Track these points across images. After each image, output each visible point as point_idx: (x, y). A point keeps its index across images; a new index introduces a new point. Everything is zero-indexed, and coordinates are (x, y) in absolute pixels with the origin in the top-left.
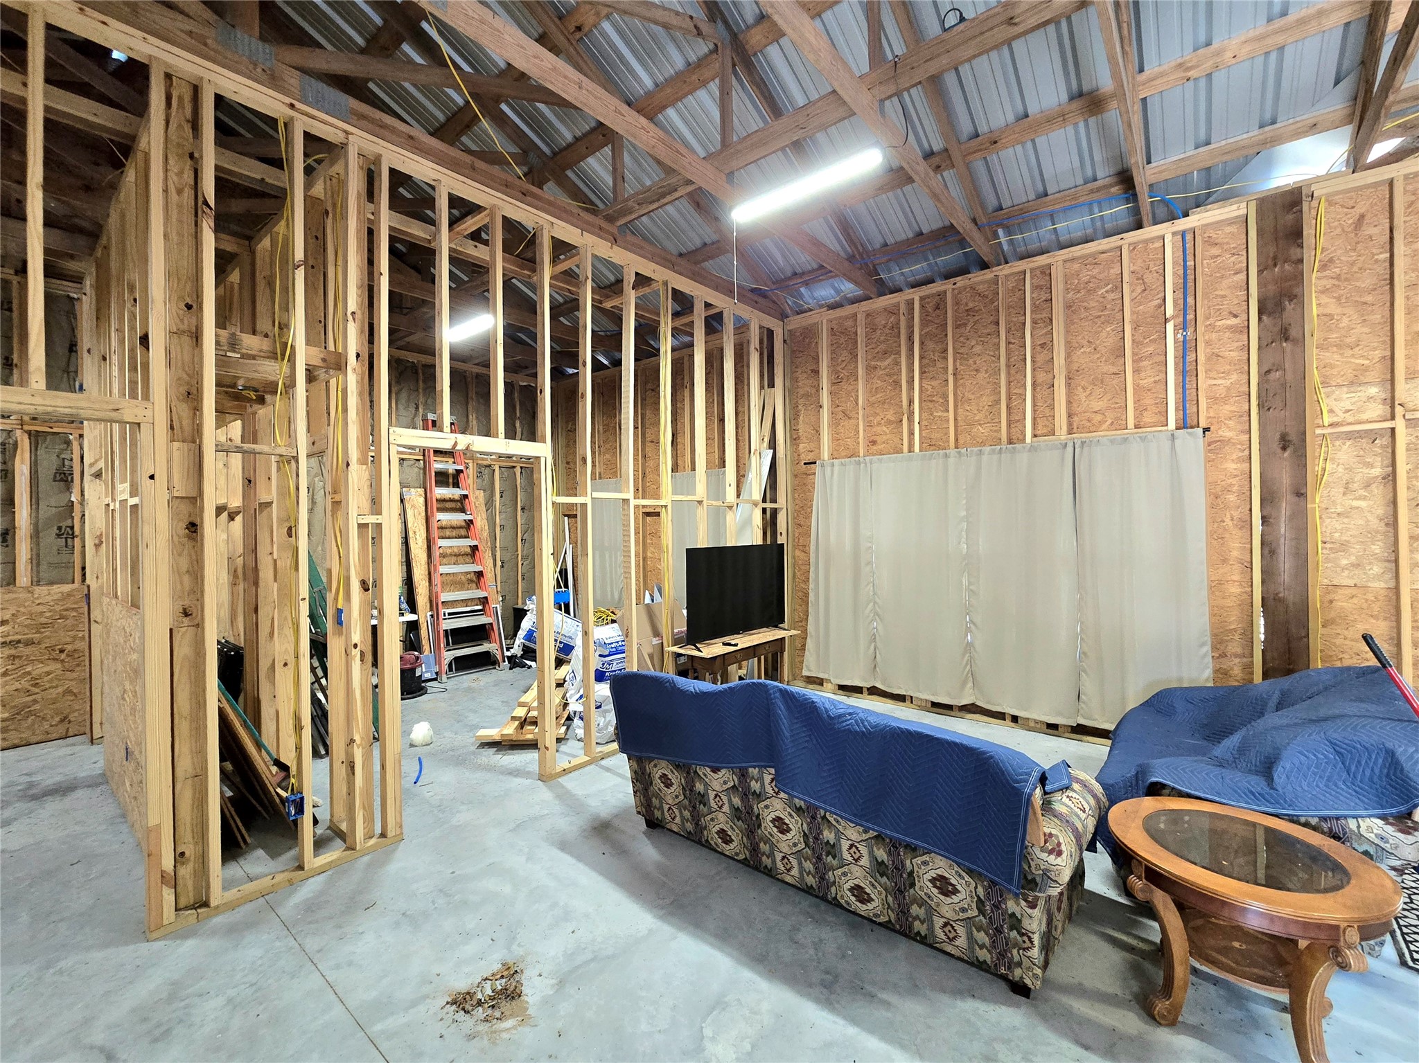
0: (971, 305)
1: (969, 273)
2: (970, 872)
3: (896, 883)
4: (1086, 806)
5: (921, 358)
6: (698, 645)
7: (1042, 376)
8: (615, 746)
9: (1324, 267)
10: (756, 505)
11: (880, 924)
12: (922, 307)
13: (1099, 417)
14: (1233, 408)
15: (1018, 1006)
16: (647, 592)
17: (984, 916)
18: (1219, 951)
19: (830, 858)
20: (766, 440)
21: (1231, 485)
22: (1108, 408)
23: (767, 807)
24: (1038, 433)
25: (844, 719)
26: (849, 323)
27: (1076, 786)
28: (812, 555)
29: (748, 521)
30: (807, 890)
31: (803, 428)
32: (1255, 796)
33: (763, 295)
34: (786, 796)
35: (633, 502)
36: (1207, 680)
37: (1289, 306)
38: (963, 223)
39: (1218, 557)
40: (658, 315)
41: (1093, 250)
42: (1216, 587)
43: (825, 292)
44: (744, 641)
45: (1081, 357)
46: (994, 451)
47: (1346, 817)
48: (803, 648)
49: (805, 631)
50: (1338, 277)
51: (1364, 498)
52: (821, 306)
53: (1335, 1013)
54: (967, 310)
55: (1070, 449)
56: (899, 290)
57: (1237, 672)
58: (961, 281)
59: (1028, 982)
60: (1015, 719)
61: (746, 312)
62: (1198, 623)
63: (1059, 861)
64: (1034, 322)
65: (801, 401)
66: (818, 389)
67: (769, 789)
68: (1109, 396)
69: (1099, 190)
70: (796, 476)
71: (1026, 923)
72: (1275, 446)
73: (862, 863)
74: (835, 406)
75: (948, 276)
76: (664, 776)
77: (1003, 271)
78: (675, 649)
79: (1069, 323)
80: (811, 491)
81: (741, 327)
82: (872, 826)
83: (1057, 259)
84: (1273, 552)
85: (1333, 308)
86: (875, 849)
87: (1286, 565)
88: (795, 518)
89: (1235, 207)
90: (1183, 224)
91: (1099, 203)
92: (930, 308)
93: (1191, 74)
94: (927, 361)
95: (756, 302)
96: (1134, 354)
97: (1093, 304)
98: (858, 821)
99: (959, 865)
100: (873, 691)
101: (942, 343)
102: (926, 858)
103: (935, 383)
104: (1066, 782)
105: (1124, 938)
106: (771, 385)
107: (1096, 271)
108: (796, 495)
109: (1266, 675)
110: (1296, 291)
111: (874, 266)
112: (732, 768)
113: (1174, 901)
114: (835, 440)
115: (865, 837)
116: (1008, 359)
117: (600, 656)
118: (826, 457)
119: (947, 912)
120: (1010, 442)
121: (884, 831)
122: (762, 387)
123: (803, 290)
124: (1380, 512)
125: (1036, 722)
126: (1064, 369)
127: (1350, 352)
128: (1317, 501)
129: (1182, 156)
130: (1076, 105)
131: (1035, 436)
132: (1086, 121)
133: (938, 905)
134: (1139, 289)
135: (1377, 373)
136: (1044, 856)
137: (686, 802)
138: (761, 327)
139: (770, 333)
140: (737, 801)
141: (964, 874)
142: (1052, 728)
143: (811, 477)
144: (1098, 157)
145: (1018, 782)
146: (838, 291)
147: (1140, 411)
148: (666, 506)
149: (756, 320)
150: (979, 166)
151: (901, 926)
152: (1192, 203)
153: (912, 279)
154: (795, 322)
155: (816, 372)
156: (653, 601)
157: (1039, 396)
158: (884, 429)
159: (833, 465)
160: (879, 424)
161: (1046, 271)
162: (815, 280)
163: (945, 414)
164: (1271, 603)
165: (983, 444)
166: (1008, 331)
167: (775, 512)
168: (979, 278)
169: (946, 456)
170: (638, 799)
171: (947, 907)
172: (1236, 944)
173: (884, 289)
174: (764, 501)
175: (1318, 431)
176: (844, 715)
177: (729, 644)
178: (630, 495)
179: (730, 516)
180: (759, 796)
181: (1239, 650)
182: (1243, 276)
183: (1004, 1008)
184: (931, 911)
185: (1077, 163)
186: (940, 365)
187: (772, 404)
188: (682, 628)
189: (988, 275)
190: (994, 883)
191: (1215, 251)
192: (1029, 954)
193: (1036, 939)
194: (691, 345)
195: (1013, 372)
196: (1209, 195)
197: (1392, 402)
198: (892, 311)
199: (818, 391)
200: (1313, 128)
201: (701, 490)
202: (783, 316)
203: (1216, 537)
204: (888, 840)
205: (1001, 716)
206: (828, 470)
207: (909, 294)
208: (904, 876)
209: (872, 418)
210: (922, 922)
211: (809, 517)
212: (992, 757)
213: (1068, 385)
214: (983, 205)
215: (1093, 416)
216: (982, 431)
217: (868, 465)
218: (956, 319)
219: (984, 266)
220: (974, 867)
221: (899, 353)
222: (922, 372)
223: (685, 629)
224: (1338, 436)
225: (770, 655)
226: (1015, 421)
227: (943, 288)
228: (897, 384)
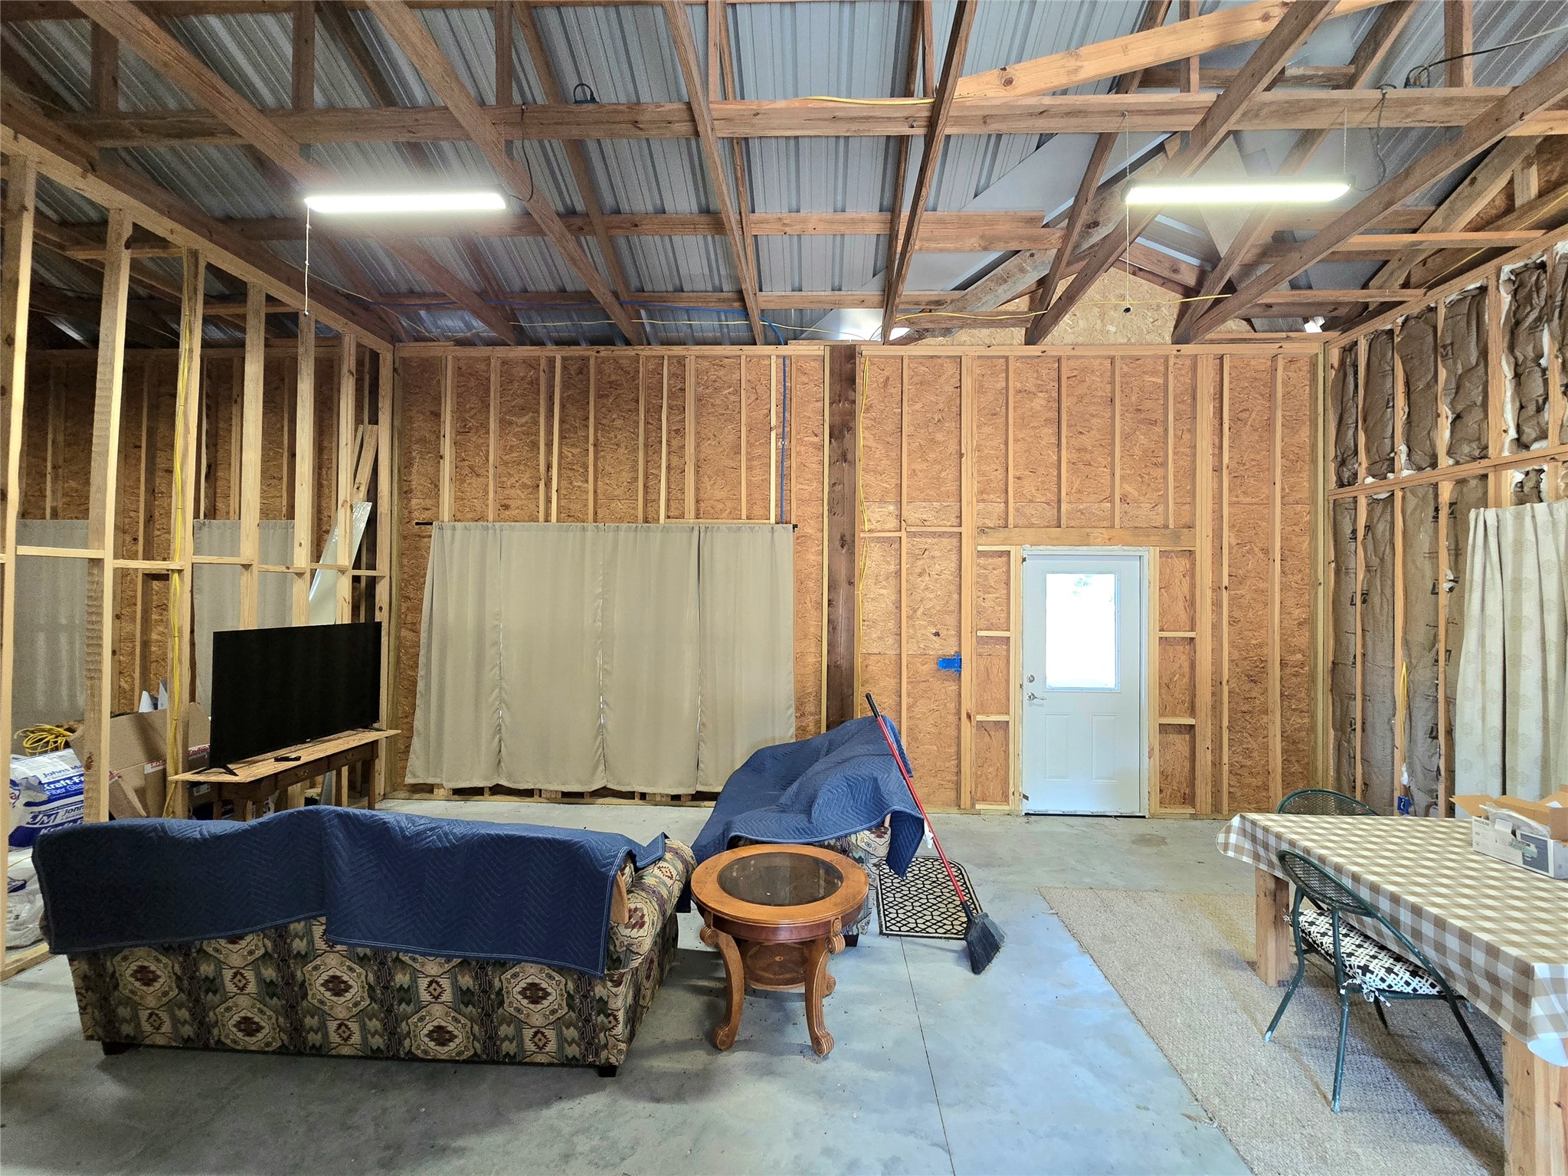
0: (613, 378)
1: (614, 344)
2: (560, 970)
3: (483, 1009)
4: (674, 873)
5: (562, 421)
6: (230, 766)
7: (675, 461)
8: (44, 947)
9: (867, 410)
10: (343, 572)
11: (464, 1062)
12: (564, 368)
13: (721, 506)
14: (814, 510)
15: (603, 1088)
16: (145, 694)
17: (574, 1011)
18: (765, 970)
19: (404, 1005)
20: (364, 489)
21: (811, 573)
22: (728, 498)
23: (316, 968)
24: (671, 514)
25: (424, 836)
26: (482, 366)
27: (668, 856)
28: (423, 635)
29: (328, 594)
30: (374, 1055)
31: (416, 480)
32: (801, 832)
33: (366, 307)
34: (344, 948)
35: (110, 564)
36: (791, 737)
37: (847, 436)
38: (603, 295)
39: (801, 635)
40: (180, 290)
41: (719, 353)
42: (799, 658)
43: (453, 323)
44: (310, 752)
45: (707, 449)
46: (630, 527)
47: (850, 834)
48: (407, 750)
49: (411, 729)
50: (874, 420)
51: (884, 587)
52: (448, 339)
53: (837, 987)
54: (610, 382)
55: (696, 533)
56: (541, 343)
57: (811, 728)
58: (605, 351)
59: (613, 1060)
60: (643, 796)
61: (335, 322)
62: (784, 689)
63: (642, 932)
64: (670, 407)
65: (415, 447)
66: (438, 436)
67: (320, 944)
68: (728, 488)
69: (724, 300)
70: (405, 538)
71: (612, 1005)
72: (838, 544)
73: (443, 998)
74: (459, 460)
75: (594, 342)
76: (143, 969)
77: (645, 351)
78: (189, 776)
79: (698, 416)
80: (426, 558)
81: (328, 340)
82: (452, 952)
83: (691, 353)
84: (834, 628)
85: (871, 443)
86: (459, 977)
87: (842, 637)
88: (401, 589)
89: (817, 347)
90: (783, 350)
91: (726, 312)
92: (573, 370)
93: (787, 229)
94: (568, 426)
95: (353, 314)
96: (747, 453)
97: (718, 402)
98: (436, 952)
99: (549, 966)
100: (497, 790)
101: (584, 409)
102: (516, 969)
103: (576, 451)
104: (659, 854)
105: (705, 983)
106: (374, 421)
107: (721, 373)
108: (405, 562)
109: (828, 728)
110: (851, 424)
111: (512, 310)
112: (263, 931)
113: (735, 939)
114: (459, 498)
115: (447, 967)
116: (646, 438)
117: (28, 804)
118: (446, 519)
119: (537, 1020)
120: (646, 521)
121: (467, 954)
122: (358, 421)
123: (423, 313)
124: (893, 598)
125: (662, 795)
126: (693, 457)
127: (880, 478)
128: (861, 588)
129: (783, 293)
130: (704, 219)
131: (669, 517)
132: (713, 237)
133: (528, 1015)
134: (753, 398)
135: (892, 497)
136: (627, 932)
137: (183, 997)
138: (359, 346)
139: (375, 356)
140: (269, 973)
141: (554, 974)
142: (676, 799)
143: (426, 540)
144: (723, 272)
145: (604, 866)
146: (469, 327)
147: (751, 504)
148: (180, 571)
149: (352, 337)
150: (622, 242)
151: (488, 1055)
152: (791, 335)
153: (555, 334)
154: (411, 350)
155: (437, 415)
156: (155, 706)
157: (672, 479)
158: (519, 492)
159: (454, 528)
160: (513, 486)
161: (681, 361)
162: (441, 307)
163: (585, 485)
164: (833, 669)
165: (621, 520)
166: (647, 411)
167: (372, 582)
168: (621, 351)
169: (584, 529)
170: (87, 1017)
171: (537, 1015)
172: (777, 959)
173: (523, 338)
174: (357, 565)
175: (862, 535)
176: (425, 831)
177: (287, 759)
178: (106, 552)
179: (299, 586)
180: (304, 958)
181: (813, 709)
182: (820, 404)
183: (589, 1097)
184: (520, 1024)
185: (706, 271)
186: (581, 433)
187: (373, 443)
188: (201, 742)
189: (630, 352)
190: (582, 974)
191: (805, 379)
192: (614, 1032)
193: (621, 1015)
194: (241, 345)
195: (650, 453)
196: (803, 332)
197: (900, 517)
198: (531, 364)
199: (438, 437)
200: (862, 303)
201: (249, 548)
202: (394, 339)
203: (800, 615)
204: (474, 963)
205: (630, 795)
206: (448, 533)
207: (551, 350)
208: (493, 996)
209: (505, 479)
210: (511, 1042)
211: (420, 588)
212: (582, 847)
213: (697, 472)
214: (626, 283)
215: (716, 503)
216: (620, 506)
217: (498, 531)
218: (598, 389)
219: (628, 343)
220: (563, 964)
221: (537, 412)
222: (562, 437)
223: (207, 746)
224: (872, 539)
225: (359, 765)
226: (650, 501)
227: (587, 353)
228: (535, 445)
